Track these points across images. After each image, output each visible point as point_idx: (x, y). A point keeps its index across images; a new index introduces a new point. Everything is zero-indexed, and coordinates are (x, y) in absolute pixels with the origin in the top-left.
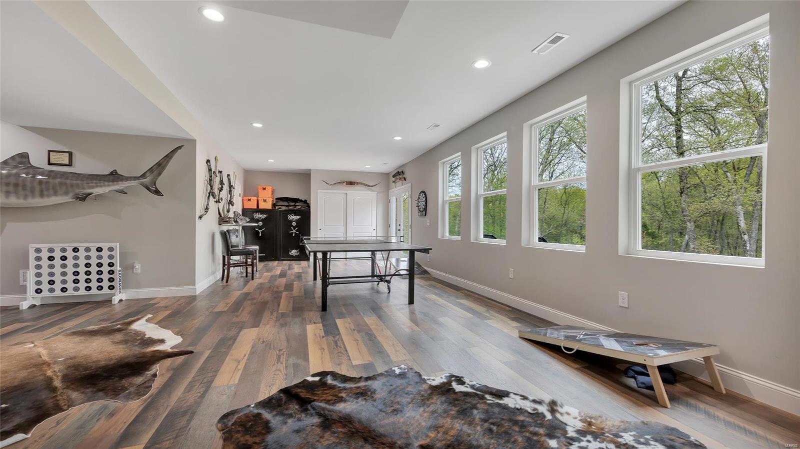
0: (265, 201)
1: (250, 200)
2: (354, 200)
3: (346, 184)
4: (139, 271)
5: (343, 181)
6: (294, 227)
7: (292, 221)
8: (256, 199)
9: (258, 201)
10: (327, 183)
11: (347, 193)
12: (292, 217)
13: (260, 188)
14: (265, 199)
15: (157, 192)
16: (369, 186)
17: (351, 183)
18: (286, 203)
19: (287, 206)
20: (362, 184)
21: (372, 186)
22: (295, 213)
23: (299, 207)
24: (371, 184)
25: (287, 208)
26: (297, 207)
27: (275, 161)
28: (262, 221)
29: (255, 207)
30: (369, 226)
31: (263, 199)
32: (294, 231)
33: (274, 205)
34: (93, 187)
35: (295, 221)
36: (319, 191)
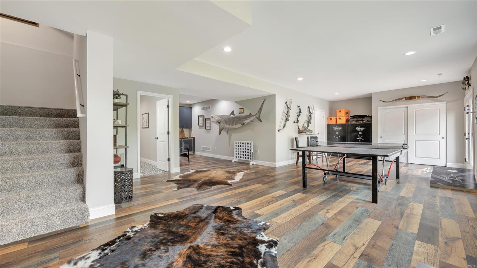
0: (340, 119)
1: (331, 119)
2: (415, 112)
3: (405, 100)
4: (259, 153)
5: (402, 98)
6: (360, 136)
7: (359, 132)
8: (335, 118)
9: (336, 119)
10: (384, 102)
11: (407, 107)
12: (358, 129)
13: (337, 111)
14: (340, 118)
15: (261, 121)
16: (432, 97)
17: (411, 98)
18: (356, 119)
19: (356, 121)
20: (424, 97)
21: (437, 97)
22: (361, 125)
23: (365, 121)
24: (435, 96)
25: (356, 122)
26: (364, 121)
27: (339, 94)
28: (338, 131)
29: (335, 123)
30: (437, 134)
31: (339, 118)
32: (360, 138)
33: (347, 121)
34: (245, 120)
35: (361, 131)
36: (379, 108)
